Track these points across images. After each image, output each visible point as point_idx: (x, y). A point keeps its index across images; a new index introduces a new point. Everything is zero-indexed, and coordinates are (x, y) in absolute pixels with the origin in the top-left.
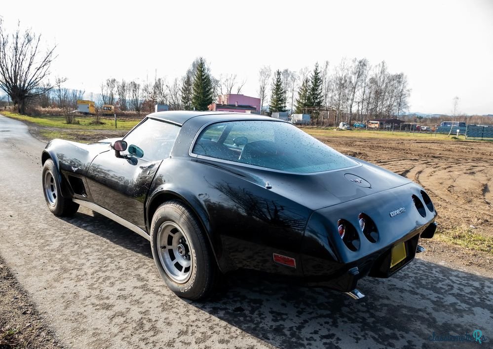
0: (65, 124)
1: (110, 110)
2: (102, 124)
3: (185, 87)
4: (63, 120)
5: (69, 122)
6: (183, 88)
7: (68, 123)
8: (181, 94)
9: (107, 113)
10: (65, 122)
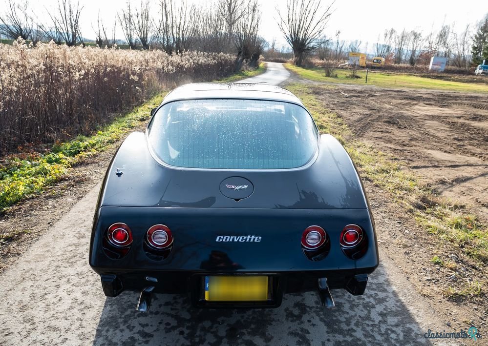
0: (324, 76)
1: (379, 63)
2: (358, 77)
3: (480, 35)
4: (323, 72)
5: (328, 76)
6: (476, 36)
7: (326, 76)
8: (472, 43)
9: (375, 66)
10: (324, 74)
